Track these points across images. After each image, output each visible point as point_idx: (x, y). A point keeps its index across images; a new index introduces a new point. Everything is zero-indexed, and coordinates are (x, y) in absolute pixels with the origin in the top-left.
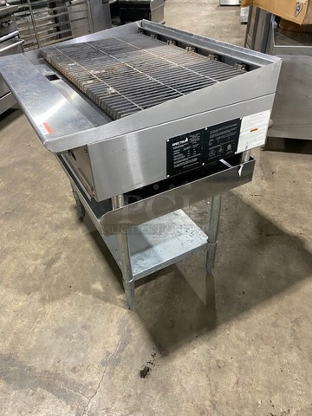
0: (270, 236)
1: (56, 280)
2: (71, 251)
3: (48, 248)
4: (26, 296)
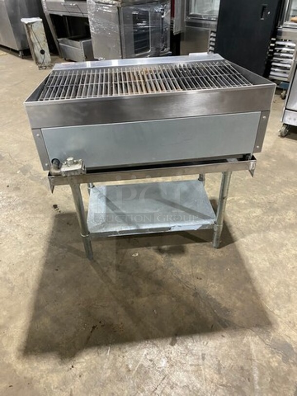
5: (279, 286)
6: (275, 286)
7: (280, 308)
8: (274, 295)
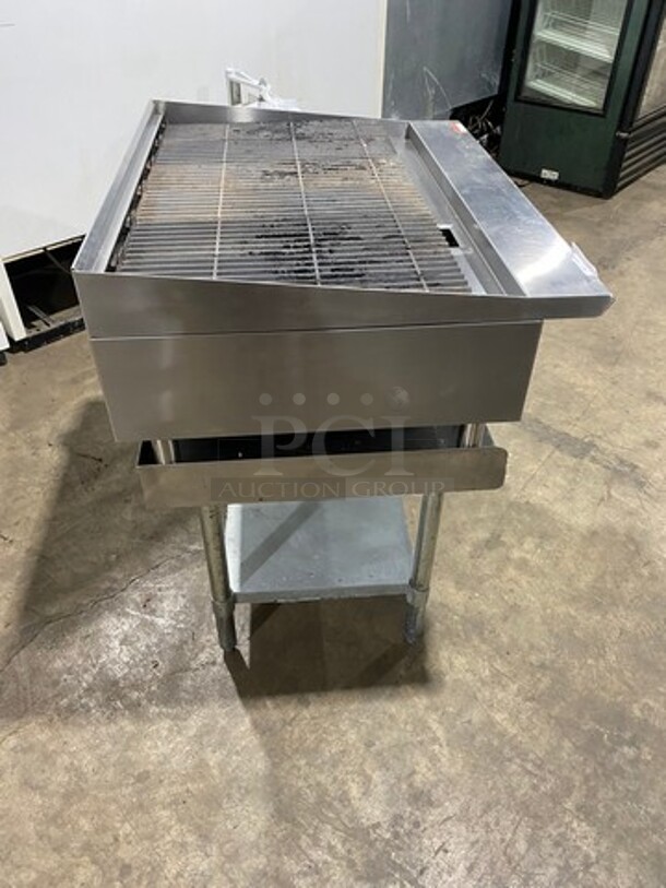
0: (97, 457)
1: (482, 510)
2: (451, 553)
3: (499, 577)
4: (531, 501)
5: (73, 773)
6: (76, 762)
7: (16, 752)
8: (54, 751)
